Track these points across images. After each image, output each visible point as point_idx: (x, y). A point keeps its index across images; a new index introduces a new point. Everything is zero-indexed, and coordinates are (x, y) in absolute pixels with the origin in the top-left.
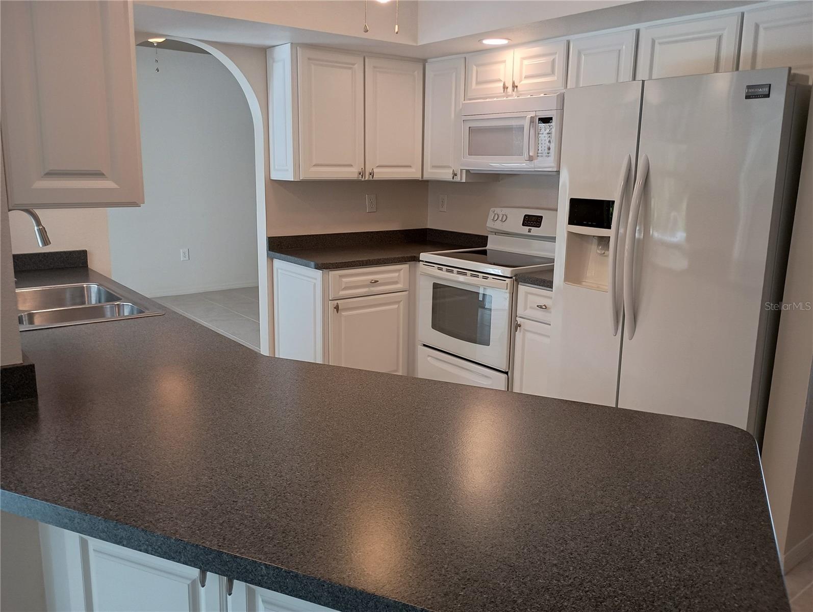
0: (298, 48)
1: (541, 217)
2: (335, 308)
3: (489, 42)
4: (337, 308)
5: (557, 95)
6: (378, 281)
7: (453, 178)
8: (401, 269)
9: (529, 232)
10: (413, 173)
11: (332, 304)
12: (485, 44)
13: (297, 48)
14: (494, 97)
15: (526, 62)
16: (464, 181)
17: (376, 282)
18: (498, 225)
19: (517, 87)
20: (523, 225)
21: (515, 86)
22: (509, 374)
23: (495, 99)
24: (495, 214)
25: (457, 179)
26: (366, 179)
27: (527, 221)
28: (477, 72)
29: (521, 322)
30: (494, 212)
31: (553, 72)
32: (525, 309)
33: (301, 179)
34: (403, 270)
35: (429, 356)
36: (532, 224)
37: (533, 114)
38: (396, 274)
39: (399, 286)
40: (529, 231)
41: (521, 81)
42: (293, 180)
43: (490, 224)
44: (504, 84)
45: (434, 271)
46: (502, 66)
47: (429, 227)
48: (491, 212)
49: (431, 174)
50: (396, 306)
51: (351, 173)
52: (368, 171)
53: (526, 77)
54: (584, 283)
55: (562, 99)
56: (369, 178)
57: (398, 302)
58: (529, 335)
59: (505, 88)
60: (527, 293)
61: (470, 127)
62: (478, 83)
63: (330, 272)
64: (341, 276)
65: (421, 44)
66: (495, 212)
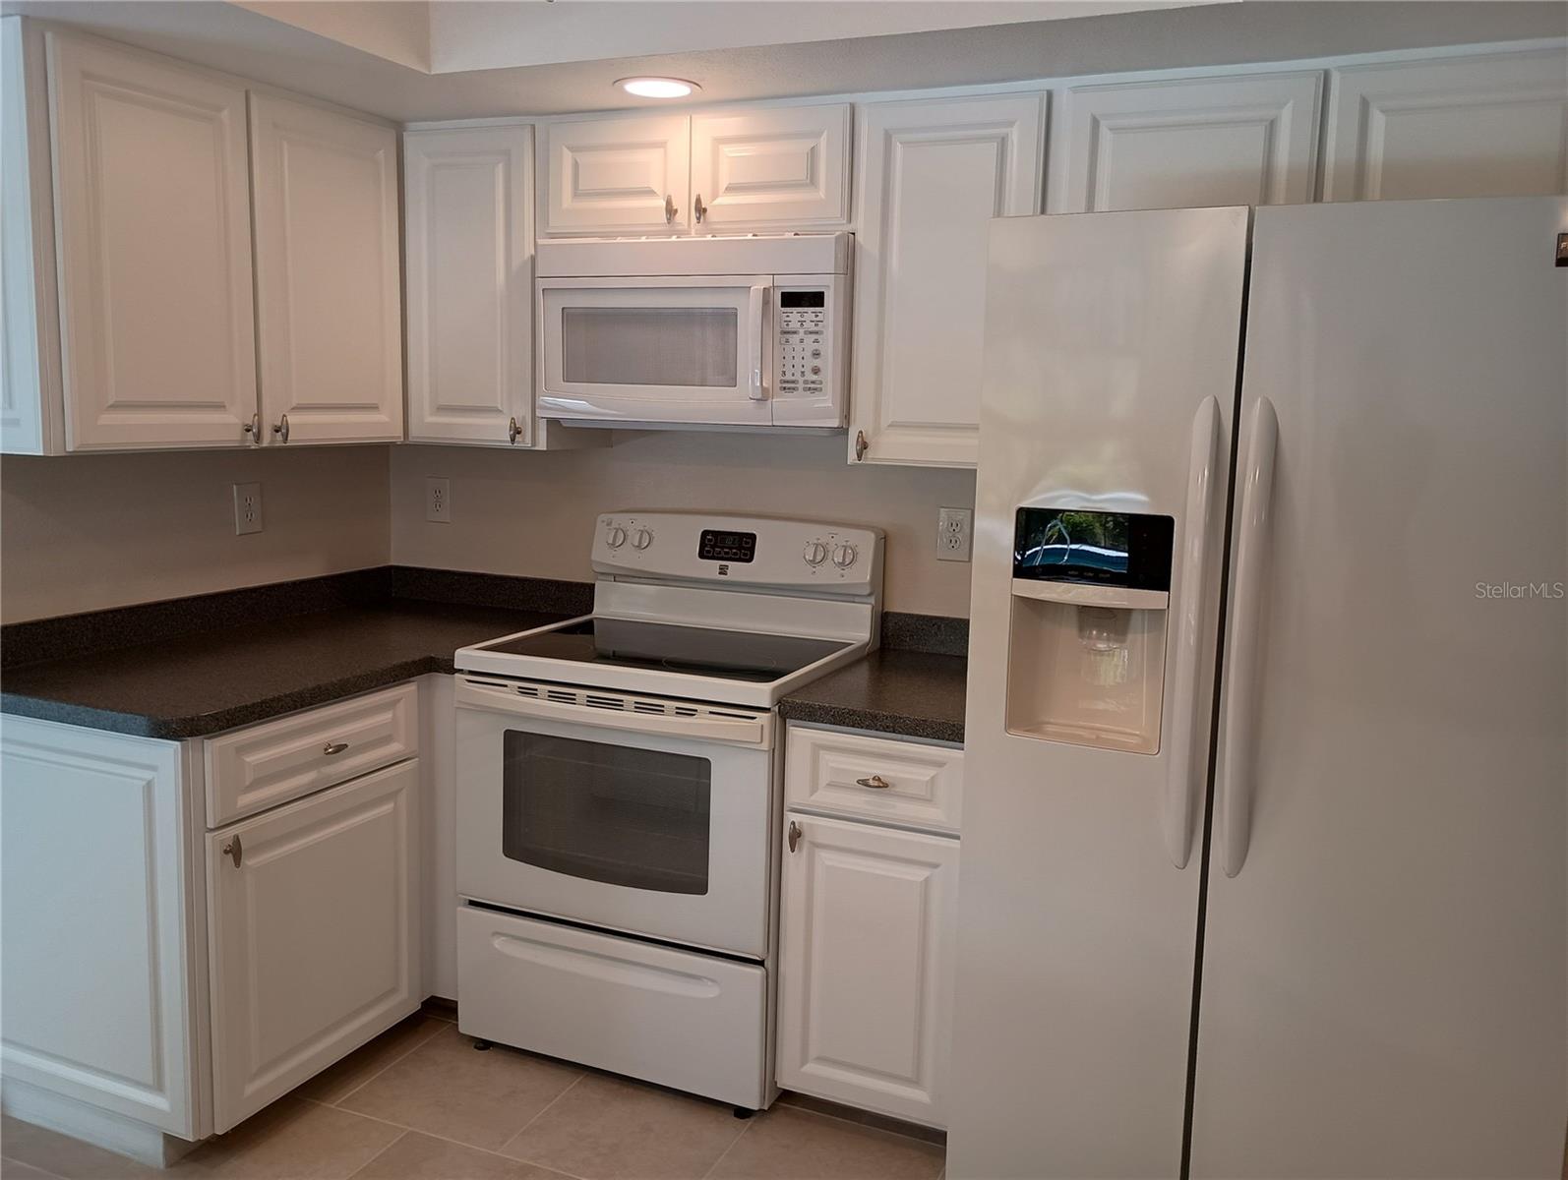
0: (49, 36)
1: (753, 537)
2: (226, 852)
3: (641, 88)
4: (235, 851)
5: (837, 238)
6: (346, 746)
7: (513, 440)
8: (399, 700)
9: (720, 573)
10: (379, 425)
11: (213, 843)
12: (632, 96)
13: (44, 38)
14: (640, 234)
15: (730, 151)
16: (542, 445)
17: (340, 748)
18: (626, 558)
19: (705, 210)
20: (702, 555)
21: (701, 211)
22: (769, 963)
23: (643, 239)
24: (617, 530)
25: (525, 442)
26: (265, 444)
27: (713, 547)
28: (576, 165)
29: (800, 823)
30: (609, 524)
31: (812, 180)
32: (814, 789)
33: (70, 448)
34: (402, 703)
35: (497, 934)
36: (727, 553)
37: (767, 282)
38: (387, 716)
39: (395, 748)
40: (723, 571)
41: (715, 196)
42: (41, 454)
43: (602, 554)
44: (669, 203)
45: (508, 698)
46: (653, 157)
47: (395, 561)
48: (600, 527)
49: (431, 425)
50: (387, 808)
51: (220, 428)
52: (270, 419)
53: (730, 189)
54: (1050, 728)
55: (849, 250)
56: (272, 441)
57: (392, 796)
58: (825, 858)
59: (671, 212)
60: (818, 747)
61: (563, 309)
62: (577, 194)
63: (205, 741)
64: (243, 749)
65: (438, 72)
66: (614, 525)
